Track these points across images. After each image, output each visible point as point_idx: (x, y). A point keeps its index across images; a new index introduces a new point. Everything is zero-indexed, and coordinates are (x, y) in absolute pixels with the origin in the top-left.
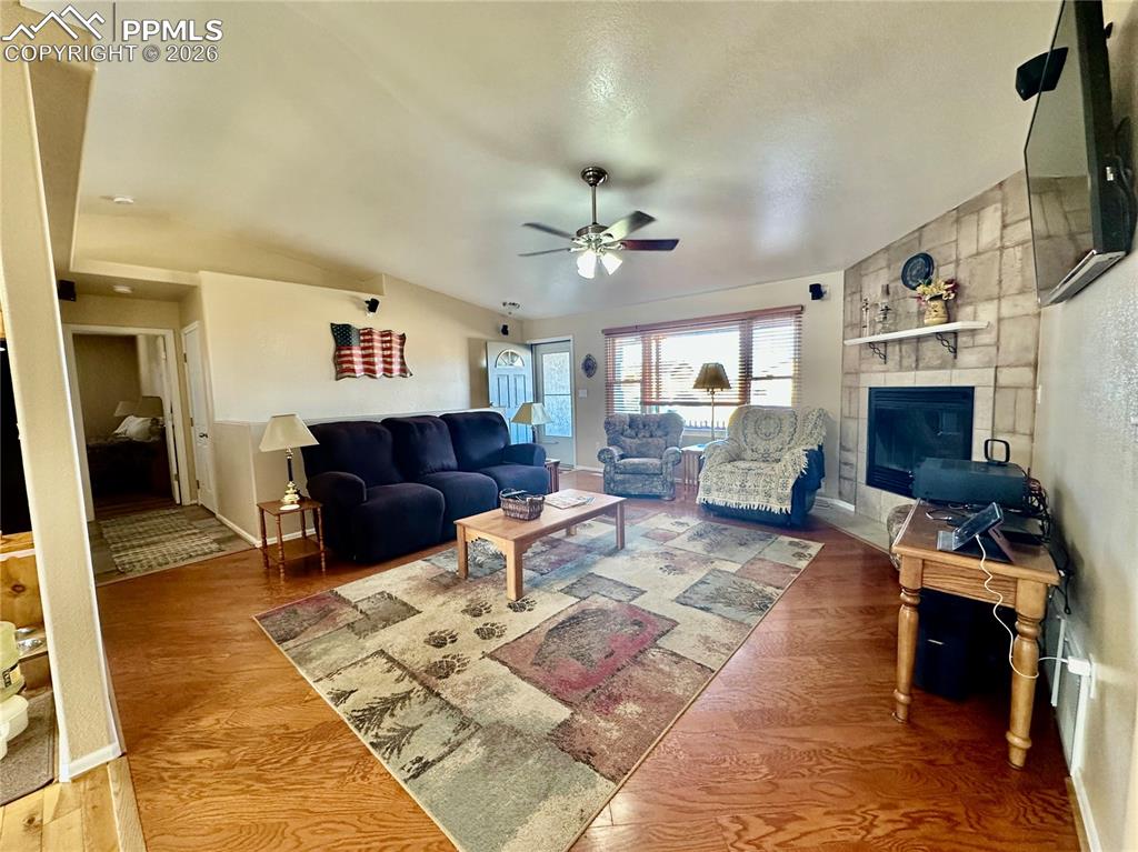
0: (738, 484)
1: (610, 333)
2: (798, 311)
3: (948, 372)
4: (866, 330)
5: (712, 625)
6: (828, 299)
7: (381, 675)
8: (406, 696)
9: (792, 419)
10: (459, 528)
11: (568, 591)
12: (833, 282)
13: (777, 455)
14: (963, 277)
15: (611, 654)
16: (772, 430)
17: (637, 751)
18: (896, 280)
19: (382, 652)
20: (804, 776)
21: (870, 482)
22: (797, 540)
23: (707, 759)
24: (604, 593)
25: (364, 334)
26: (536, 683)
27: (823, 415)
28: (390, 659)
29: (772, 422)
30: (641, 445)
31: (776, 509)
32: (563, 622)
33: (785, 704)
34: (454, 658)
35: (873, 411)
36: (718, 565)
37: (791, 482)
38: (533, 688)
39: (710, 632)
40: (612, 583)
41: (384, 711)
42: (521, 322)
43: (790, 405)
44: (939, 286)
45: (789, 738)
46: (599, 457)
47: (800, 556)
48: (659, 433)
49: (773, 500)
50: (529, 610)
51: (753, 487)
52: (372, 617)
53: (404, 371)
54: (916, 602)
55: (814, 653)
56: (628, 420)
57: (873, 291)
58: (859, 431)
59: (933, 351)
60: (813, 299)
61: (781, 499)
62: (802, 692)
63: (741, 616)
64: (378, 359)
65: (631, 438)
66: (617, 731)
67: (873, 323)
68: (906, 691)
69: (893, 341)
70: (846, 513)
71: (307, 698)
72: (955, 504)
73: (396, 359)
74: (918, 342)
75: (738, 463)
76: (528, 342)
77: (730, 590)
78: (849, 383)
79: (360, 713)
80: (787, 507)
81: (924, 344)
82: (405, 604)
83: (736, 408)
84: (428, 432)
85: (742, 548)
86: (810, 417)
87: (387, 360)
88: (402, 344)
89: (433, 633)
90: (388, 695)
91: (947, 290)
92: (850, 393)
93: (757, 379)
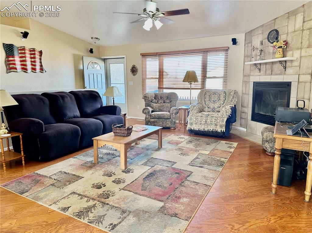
0: (204, 121)
1: (144, 55)
2: (227, 50)
3: (283, 76)
4: (253, 59)
5: (205, 171)
6: (239, 45)
7: (79, 201)
8: (94, 206)
9: (224, 95)
10: (94, 141)
11: (145, 164)
12: (241, 38)
13: (218, 109)
14: (289, 40)
15: (171, 184)
16: (216, 99)
17: (192, 211)
18: (265, 39)
19: (74, 193)
20: (248, 211)
21: (253, 119)
22: (228, 142)
23: (216, 211)
24: (160, 164)
25: (20, 50)
26: (146, 196)
27: (236, 92)
28: (79, 195)
29: (216, 95)
30: (160, 106)
31: (219, 130)
32: (148, 175)
33: (237, 193)
34: (108, 191)
35: (255, 92)
36: (201, 152)
37: (225, 119)
38: (146, 198)
39: (205, 174)
40: (162, 160)
41: (88, 212)
42: (99, 47)
43: (222, 89)
44: (281, 43)
45: (241, 202)
46: (143, 112)
47: (231, 147)
48: (168, 101)
49: (218, 127)
50: (132, 172)
51: (210, 122)
52: (61, 181)
53: (42, 69)
54: (280, 153)
55: (243, 178)
56: (154, 95)
57: (256, 42)
58: (249, 100)
59: (278, 68)
60: (233, 44)
61: (221, 126)
62: (241, 189)
63: (215, 168)
64: (28, 63)
65: (155, 103)
66: (183, 207)
67: (256, 55)
68: (276, 184)
69: (263, 63)
70: (243, 132)
71: (49, 212)
72: (289, 122)
73: (38, 64)
74: (272, 64)
75: (203, 113)
76: (103, 57)
77: (208, 160)
78: (245, 80)
79: (77, 214)
80: (224, 129)
81: (275, 65)
82: (74, 175)
83: (200, 90)
84: (66, 99)
85: (208, 146)
86: (231, 94)
87: (33, 64)
88: (41, 56)
89: (94, 184)
90: (86, 206)
91: (284, 45)
92: (246, 85)
93: (209, 78)
